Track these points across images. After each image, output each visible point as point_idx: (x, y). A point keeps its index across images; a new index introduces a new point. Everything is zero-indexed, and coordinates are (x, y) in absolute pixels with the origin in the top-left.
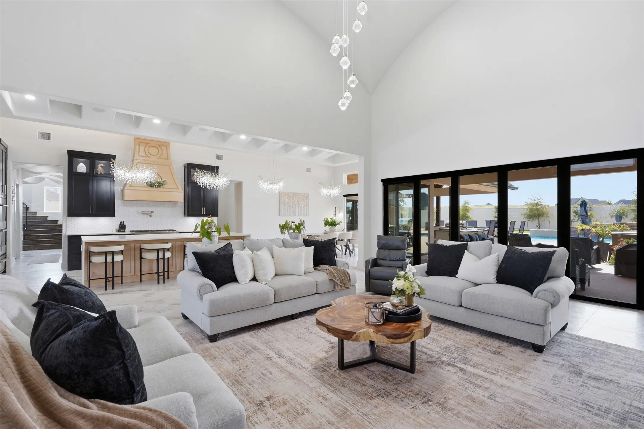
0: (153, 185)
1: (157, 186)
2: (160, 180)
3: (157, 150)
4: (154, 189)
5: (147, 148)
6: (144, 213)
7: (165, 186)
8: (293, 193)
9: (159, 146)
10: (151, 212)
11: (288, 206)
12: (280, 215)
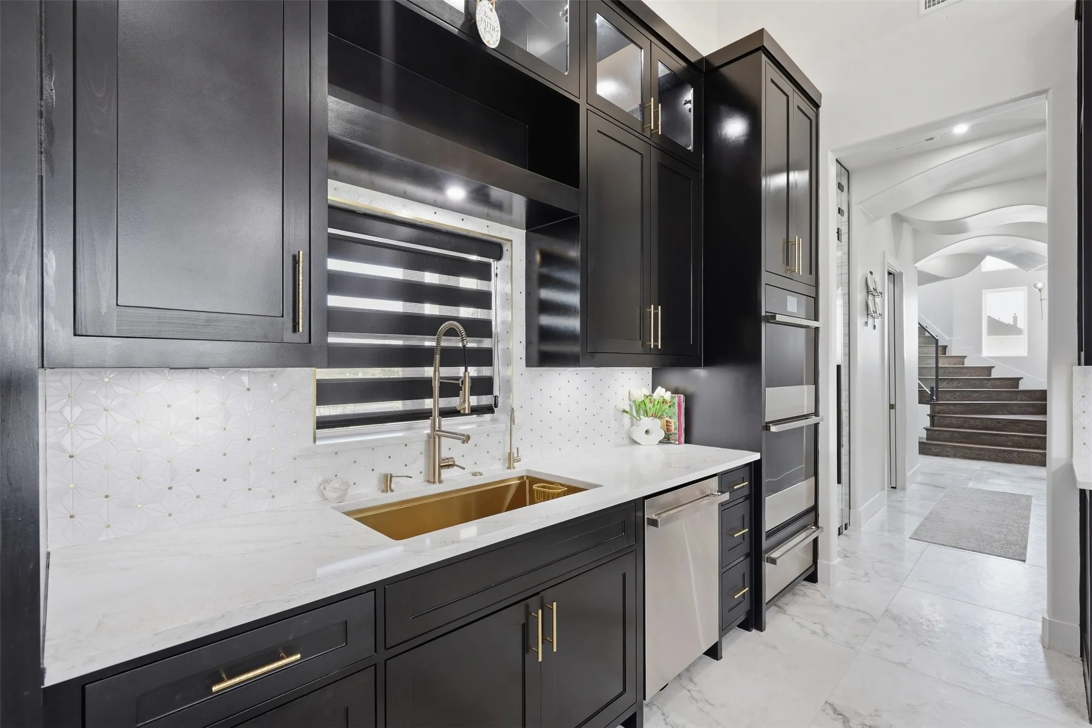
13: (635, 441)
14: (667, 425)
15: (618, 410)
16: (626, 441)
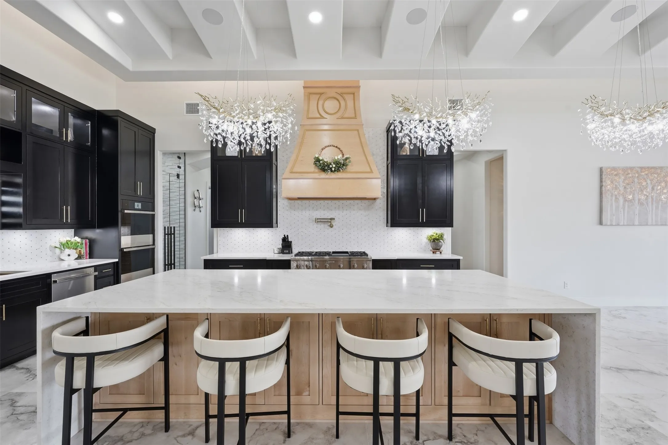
0: (326, 168)
1: (333, 169)
2: (340, 156)
3: (336, 102)
4: (330, 175)
5: (321, 103)
6: (319, 221)
7: (350, 168)
8: (641, 168)
9: (341, 94)
10: (332, 219)
11: (625, 200)
12: (601, 223)
13: (62, 259)
14: (80, 252)
15: (52, 247)
16: (57, 259)
